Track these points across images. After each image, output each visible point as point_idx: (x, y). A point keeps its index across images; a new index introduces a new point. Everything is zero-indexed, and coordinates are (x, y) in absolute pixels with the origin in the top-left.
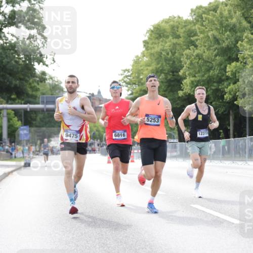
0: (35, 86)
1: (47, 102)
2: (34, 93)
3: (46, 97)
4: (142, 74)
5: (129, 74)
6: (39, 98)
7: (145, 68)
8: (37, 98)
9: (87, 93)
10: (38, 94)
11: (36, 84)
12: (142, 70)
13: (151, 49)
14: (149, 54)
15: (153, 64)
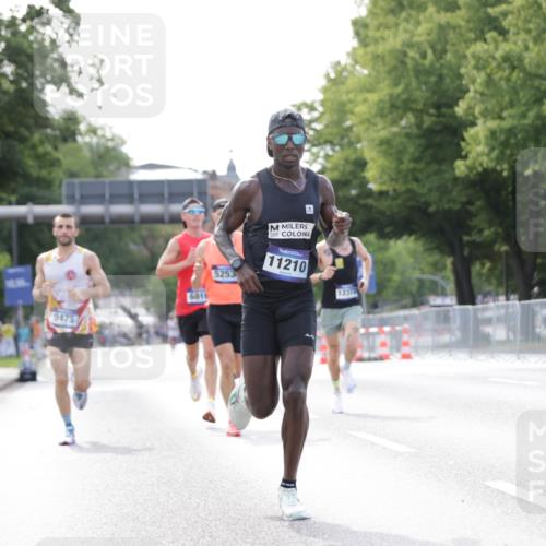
0: (46, 153)
1: (82, 197)
2: (44, 173)
3: (81, 184)
4: (352, 113)
5: (316, 114)
6: (60, 185)
7: (360, 98)
8: (55, 188)
9: (196, 171)
10: (58, 174)
11: (49, 148)
12: (351, 102)
13: (376, 41)
14: (369, 57)
15: (382, 86)
